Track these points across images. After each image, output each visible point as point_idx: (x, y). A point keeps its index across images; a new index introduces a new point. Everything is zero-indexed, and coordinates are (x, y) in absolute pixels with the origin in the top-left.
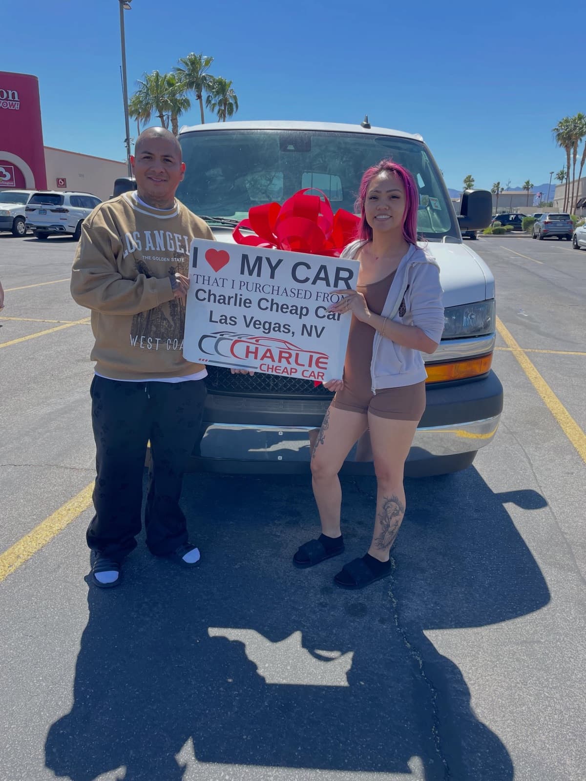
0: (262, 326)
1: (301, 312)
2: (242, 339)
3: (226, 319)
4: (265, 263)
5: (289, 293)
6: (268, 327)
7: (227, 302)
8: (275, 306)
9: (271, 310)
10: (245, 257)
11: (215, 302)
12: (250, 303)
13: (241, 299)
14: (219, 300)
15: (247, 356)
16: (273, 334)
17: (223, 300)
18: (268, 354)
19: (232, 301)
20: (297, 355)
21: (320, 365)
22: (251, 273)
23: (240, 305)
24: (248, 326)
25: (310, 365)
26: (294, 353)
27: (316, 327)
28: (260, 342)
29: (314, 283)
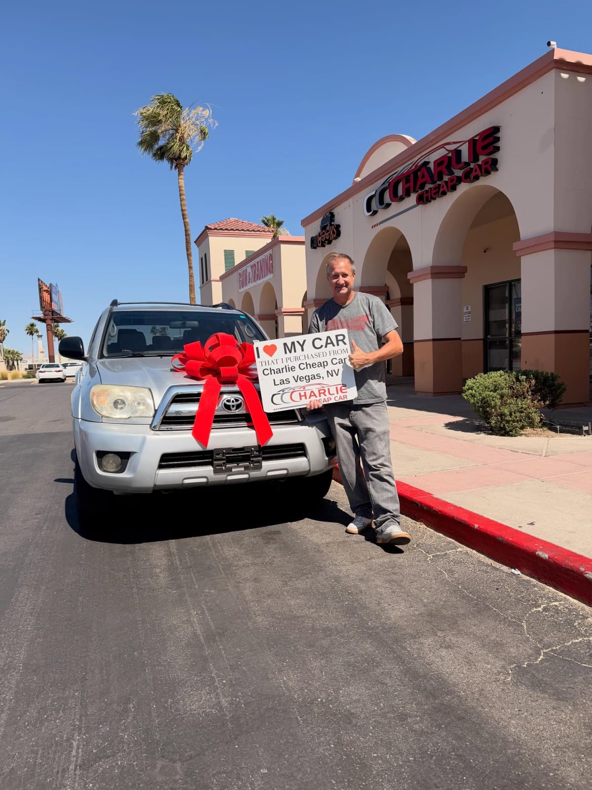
0: (304, 379)
1: (323, 365)
2: (296, 390)
3: (283, 381)
4: (296, 344)
5: (314, 356)
6: (308, 379)
7: (281, 372)
8: (308, 366)
9: (307, 368)
10: (285, 344)
11: (275, 373)
12: (295, 368)
13: (289, 368)
14: (277, 372)
15: (301, 399)
16: (312, 382)
17: (279, 371)
18: (313, 394)
19: (284, 370)
20: (329, 389)
21: (343, 391)
22: (290, 352)
23: (289, 371)
24: (296, 381)
25: (338, 393)
26: (326, 389)
27: (334, 370)
28: (306, 389)
29: (326, 347)
